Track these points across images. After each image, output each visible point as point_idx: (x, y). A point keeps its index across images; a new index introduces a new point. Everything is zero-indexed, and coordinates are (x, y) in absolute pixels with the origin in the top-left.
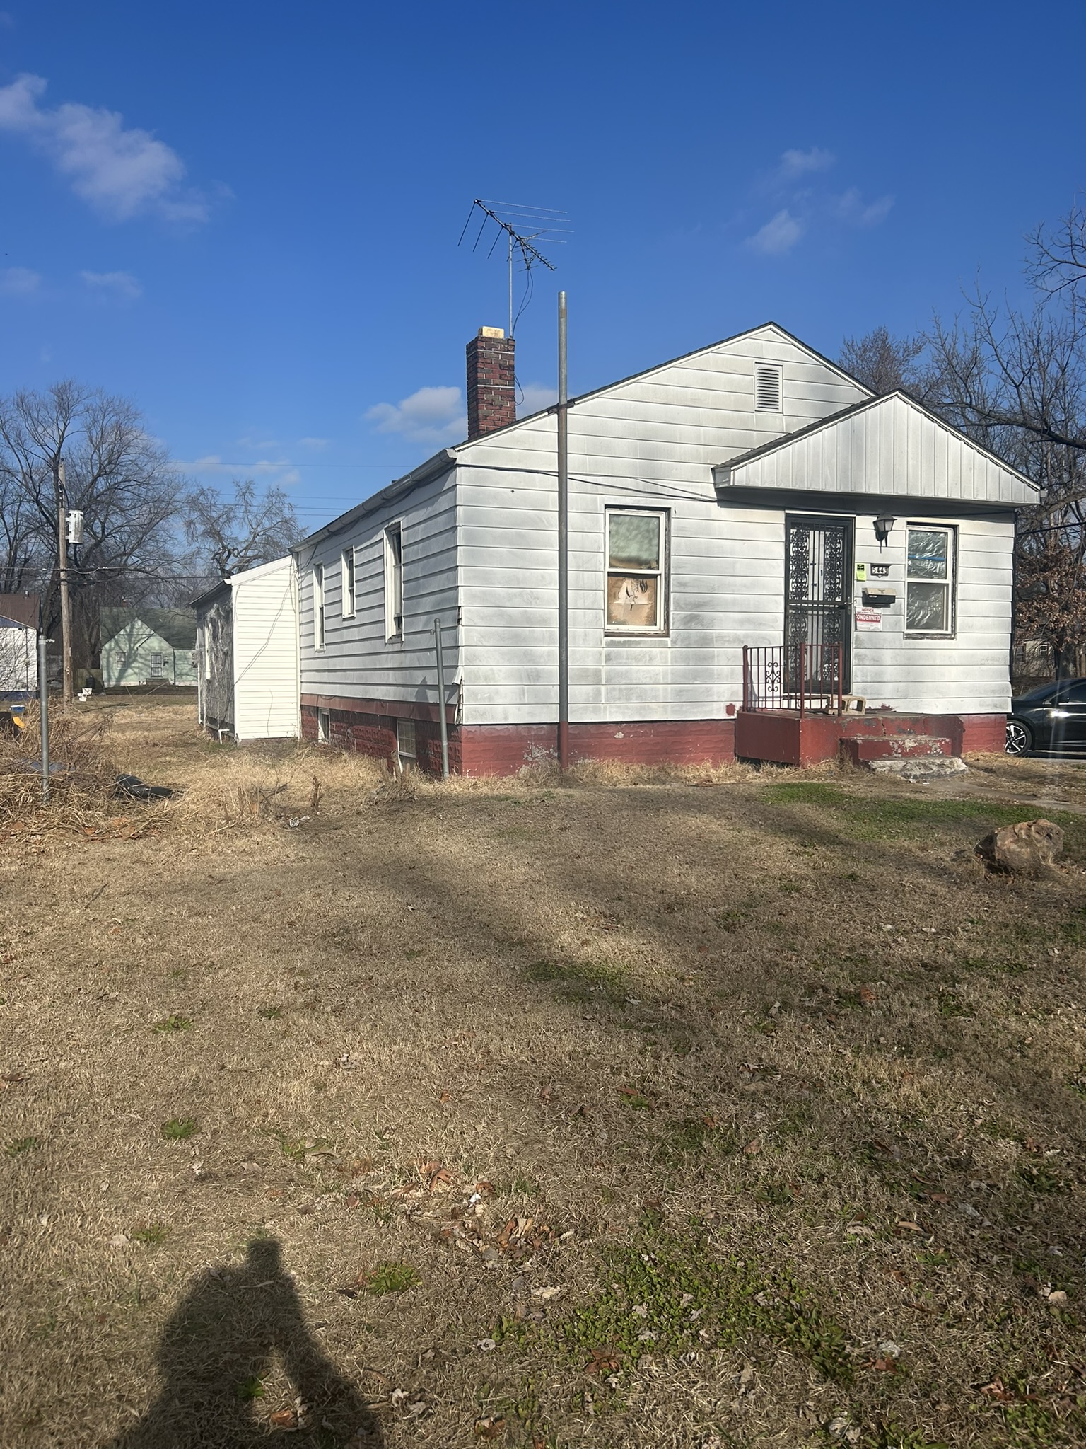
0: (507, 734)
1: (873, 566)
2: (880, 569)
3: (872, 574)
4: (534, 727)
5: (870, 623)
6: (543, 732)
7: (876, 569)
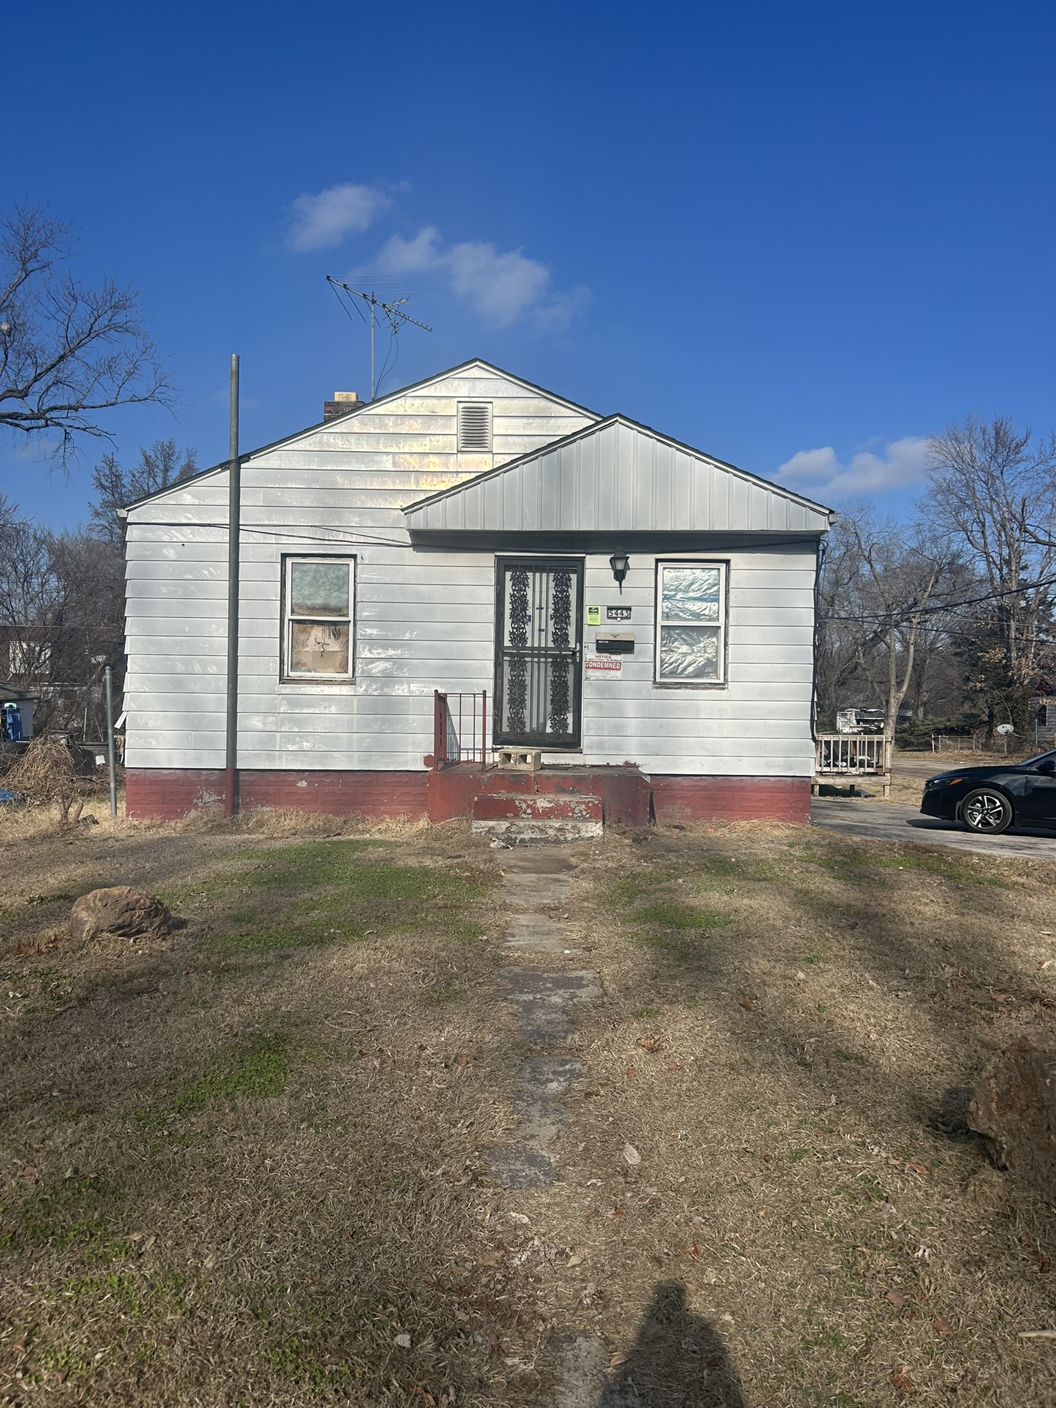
0: (174, 778)
1: (610, 609)
2: (619, 611)
3: (609, 618)
4: (205, 772)
5: (606, 671)
6: (214, 778)
7: (614, 612)
